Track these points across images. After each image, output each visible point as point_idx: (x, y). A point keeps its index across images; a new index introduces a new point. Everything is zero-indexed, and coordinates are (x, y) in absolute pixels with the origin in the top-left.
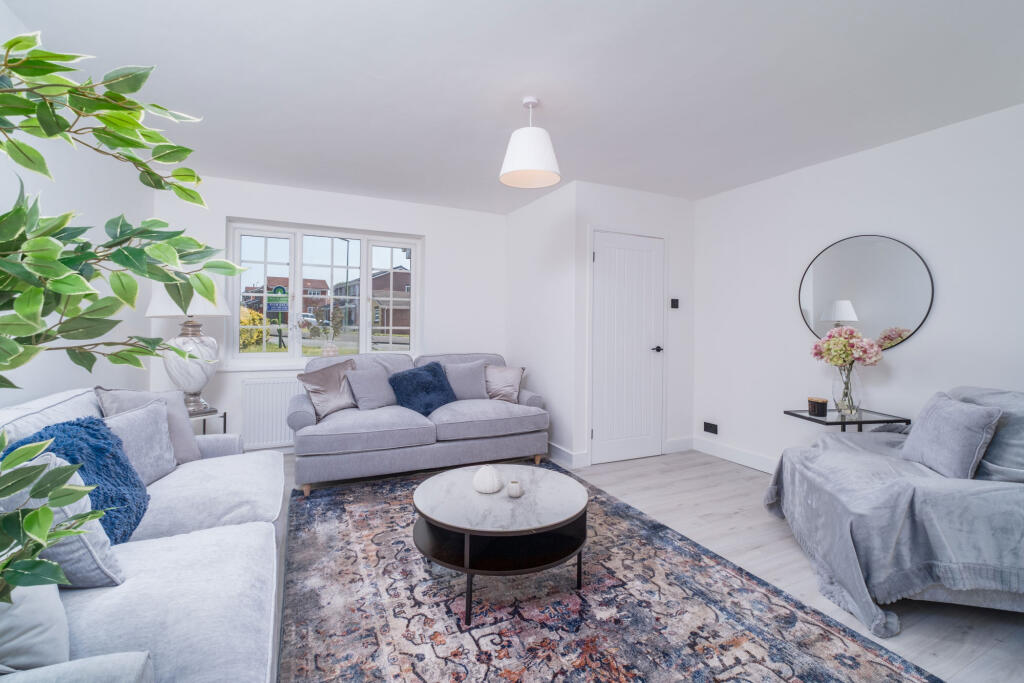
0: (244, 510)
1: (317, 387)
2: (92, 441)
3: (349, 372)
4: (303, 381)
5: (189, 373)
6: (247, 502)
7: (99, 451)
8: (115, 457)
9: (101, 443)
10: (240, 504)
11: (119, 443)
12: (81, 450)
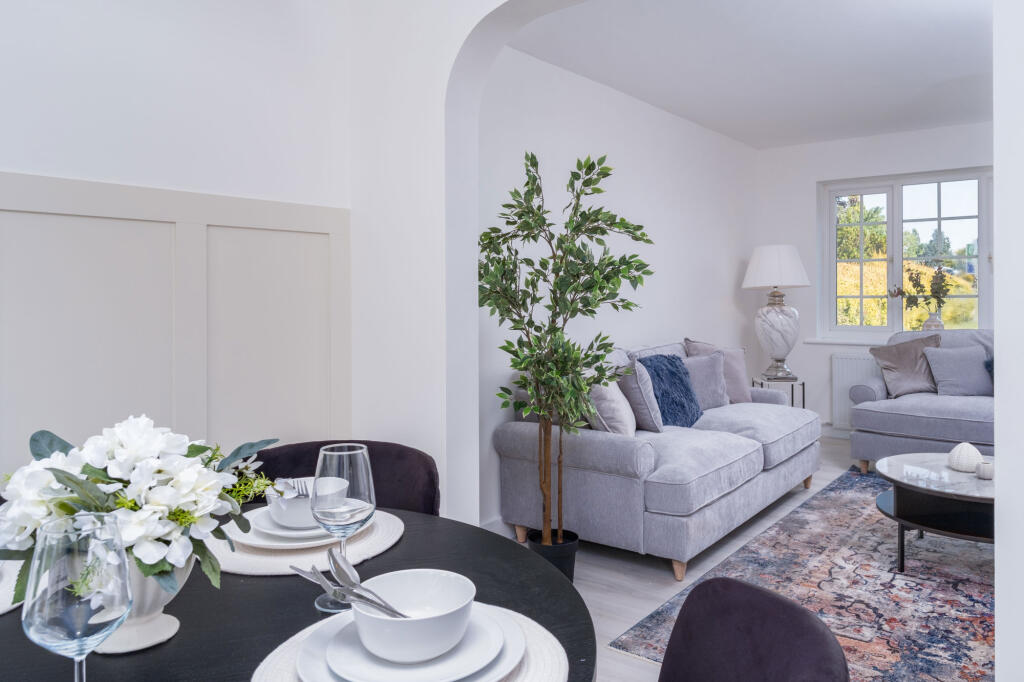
0: (749, 432)
1: (888, 364)
2: (669, 366)
3: (930, 350)
4: (875, 355)
5: (772, 340)
6: (753, 428)
7: (673, 374)
8: (681, 380)
9: (674, 370)
10: (748, 428)
11: (687, 373)
12: (662, 370)
